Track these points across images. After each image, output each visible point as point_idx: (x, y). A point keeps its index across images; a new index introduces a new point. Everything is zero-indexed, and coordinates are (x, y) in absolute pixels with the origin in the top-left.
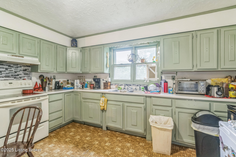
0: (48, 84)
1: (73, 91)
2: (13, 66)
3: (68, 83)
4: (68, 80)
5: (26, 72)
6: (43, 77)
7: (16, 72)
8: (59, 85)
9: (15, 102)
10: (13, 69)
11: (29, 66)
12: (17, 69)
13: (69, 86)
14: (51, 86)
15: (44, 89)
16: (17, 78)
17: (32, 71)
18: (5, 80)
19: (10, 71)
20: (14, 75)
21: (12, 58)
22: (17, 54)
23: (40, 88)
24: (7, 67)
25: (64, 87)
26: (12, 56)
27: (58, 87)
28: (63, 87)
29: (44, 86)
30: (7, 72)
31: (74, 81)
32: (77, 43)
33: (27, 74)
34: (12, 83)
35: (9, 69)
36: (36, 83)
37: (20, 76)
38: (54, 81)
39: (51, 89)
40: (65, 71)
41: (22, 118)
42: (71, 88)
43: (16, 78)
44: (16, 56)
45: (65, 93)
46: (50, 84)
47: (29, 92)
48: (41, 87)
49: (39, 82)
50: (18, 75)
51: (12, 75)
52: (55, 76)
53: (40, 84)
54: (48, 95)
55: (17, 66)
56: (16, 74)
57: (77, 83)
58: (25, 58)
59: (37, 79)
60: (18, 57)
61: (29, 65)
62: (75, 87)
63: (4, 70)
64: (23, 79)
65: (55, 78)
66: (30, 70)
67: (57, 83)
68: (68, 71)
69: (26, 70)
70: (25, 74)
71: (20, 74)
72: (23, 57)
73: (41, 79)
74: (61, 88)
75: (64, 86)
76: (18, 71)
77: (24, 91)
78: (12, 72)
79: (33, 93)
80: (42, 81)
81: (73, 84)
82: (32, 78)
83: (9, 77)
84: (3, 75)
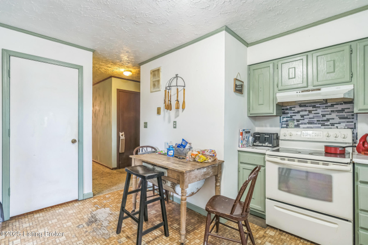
2: (319, 106)
5: (344, 114)
7: (324, 116)
10: (320, 111)
12: (326, 110)
16: (327, 125)
18: (308, 128)
19: (315, 115)
20: (322, 121)
21: (302, 96)
22: (310, 88)
24: (311, 108)
26: (302, 92)
30: (311, 116)
33: (346, 118)
35: (313, 112)
37: (331, 121)
43: (325, 125)
44: (308, 91)
50: (328, 120)
51: (317, 121)
55: (326, 105)
56: (325, 118)
58: (325, 90)
60: (311, 92)
63: (307, 113)
64: (338, 127)
69: (344, 111)
70: (340, 118)
71: (331, 118)
72: (319, 90)
76: (328, 113)
78: (317, 116)
83: (313, 123)
84: (306, 121)
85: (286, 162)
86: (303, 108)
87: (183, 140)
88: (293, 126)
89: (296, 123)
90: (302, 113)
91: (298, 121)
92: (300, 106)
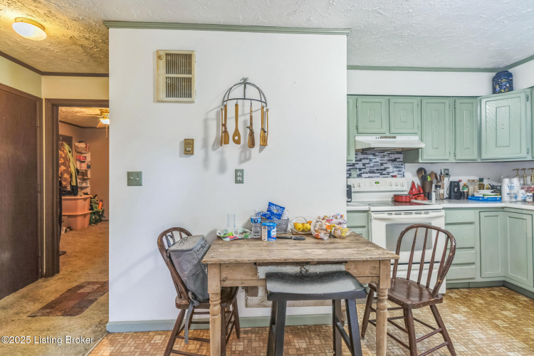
0: (436, 187)
1: (503, 208)
2: (378, 154)
3: (481, 187)
4: (481, 180)
5: (396, 163)
6: (425, 172)
7: (382, 164)
8: (459, 189)
9: (391, 214)
10: (378, 159)
11: (400, 153)
12: (383, 159)
13: (488, 193)
14: (441, 191)
15: (428, 197)
17: (405, 162)
19: (375, 164)
20: (381, 170)
21: (380, 142)
22: (388, 134)
23: (420, 194)
24: (371, 157)
25: (473, 196)
26: (381, 138)
27: (457, 193)
28: (468, 195)
29: (427, 190)
30: (371, 164)
31: (500, 181)
32: (512, 80)
33: (397, 167)
34: (378, 183)
35: (373, 161)
36: (413, 183)
37: (388, 170)
38: (446, 182)
39: (442, 197)
40: (475, 156)
41: (414, 242)
42: (495, 200)
43: (383, 174)
44: (386, 137)
45: (481, 210)
46: (440, 186)
47: (404, 200)
48: (422, 192)
49: (418, 182)
50: (385, 169)
51: (378, 170)
52: (448, 170)
53: (418, 186)
54: (443, 209)
55: (384, 154)
56: (382, 167)
57: (511, 188)
58: (399, 138)
59: (414, 176)
60: (388, 139)
61: (400, 150)
62: (506, 197)
63: (367, 161)
64: (393, 176)
65: (447, 175)
66: (401, 160)
67: (454, 185)
68: (484, 156)
69: (396, 160)
70: (394, 167)
71: (387, 167)
72: (395, 137)
73: (420, 176)
74: (464, 196)
75: (470, 194)
76: (385, 162)
77: (396, 196)
78: (377, 165)
79: (410, 203)
80: (423, 179)
81: (497, 189)
82: (405, 174)
83: (373, 172)
84: (367, 170)
85: (393, 216)
86: (365, 156)
87: (270, 204)
88: (355, 176)
89: (358, 172)
90: (364, 161)
91: (360, 170)
92: (363, 153)
